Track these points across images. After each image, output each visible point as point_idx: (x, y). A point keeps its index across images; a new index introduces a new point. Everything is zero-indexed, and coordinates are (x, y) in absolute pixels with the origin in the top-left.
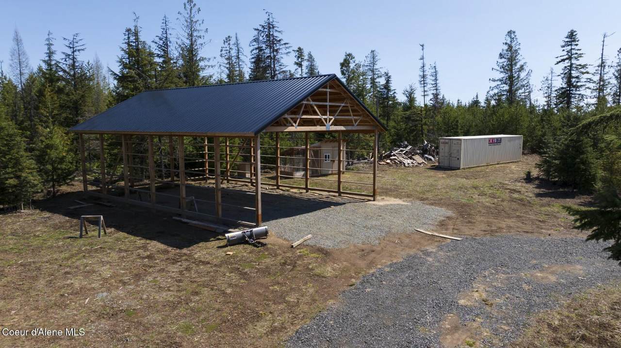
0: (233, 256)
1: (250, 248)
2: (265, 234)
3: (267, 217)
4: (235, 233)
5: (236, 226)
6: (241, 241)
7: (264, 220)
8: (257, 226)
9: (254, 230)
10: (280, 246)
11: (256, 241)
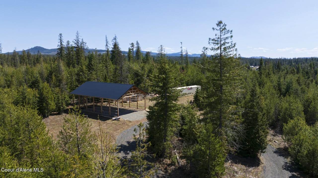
0: (114, 122)
1: (117, 121)
2: (120, 118)
3: (120, 115)
4: (114, 118)
5: (114, 117)
6: (115, 120)
7: (119, 116)
8: (118, 117)
9: (117, 118)
10: (122, 121)
11: (118, 120)
